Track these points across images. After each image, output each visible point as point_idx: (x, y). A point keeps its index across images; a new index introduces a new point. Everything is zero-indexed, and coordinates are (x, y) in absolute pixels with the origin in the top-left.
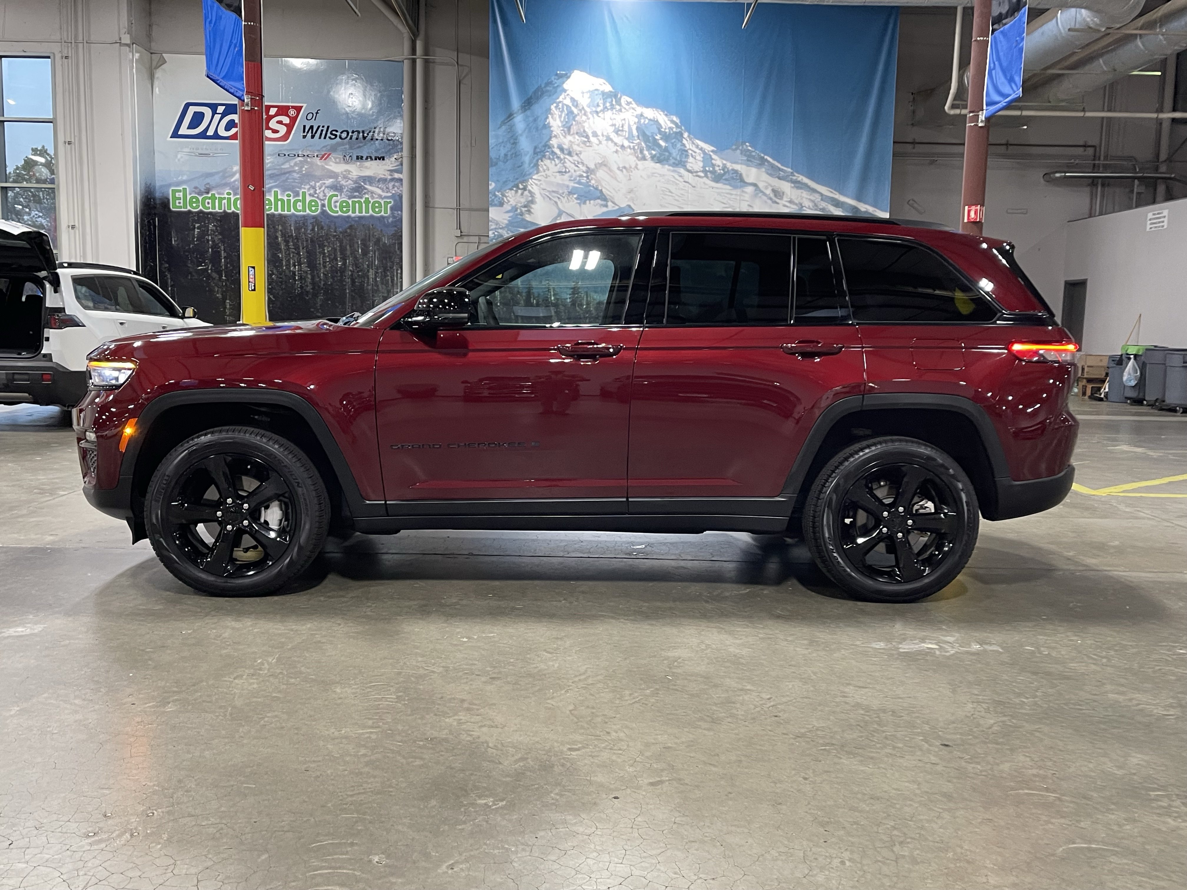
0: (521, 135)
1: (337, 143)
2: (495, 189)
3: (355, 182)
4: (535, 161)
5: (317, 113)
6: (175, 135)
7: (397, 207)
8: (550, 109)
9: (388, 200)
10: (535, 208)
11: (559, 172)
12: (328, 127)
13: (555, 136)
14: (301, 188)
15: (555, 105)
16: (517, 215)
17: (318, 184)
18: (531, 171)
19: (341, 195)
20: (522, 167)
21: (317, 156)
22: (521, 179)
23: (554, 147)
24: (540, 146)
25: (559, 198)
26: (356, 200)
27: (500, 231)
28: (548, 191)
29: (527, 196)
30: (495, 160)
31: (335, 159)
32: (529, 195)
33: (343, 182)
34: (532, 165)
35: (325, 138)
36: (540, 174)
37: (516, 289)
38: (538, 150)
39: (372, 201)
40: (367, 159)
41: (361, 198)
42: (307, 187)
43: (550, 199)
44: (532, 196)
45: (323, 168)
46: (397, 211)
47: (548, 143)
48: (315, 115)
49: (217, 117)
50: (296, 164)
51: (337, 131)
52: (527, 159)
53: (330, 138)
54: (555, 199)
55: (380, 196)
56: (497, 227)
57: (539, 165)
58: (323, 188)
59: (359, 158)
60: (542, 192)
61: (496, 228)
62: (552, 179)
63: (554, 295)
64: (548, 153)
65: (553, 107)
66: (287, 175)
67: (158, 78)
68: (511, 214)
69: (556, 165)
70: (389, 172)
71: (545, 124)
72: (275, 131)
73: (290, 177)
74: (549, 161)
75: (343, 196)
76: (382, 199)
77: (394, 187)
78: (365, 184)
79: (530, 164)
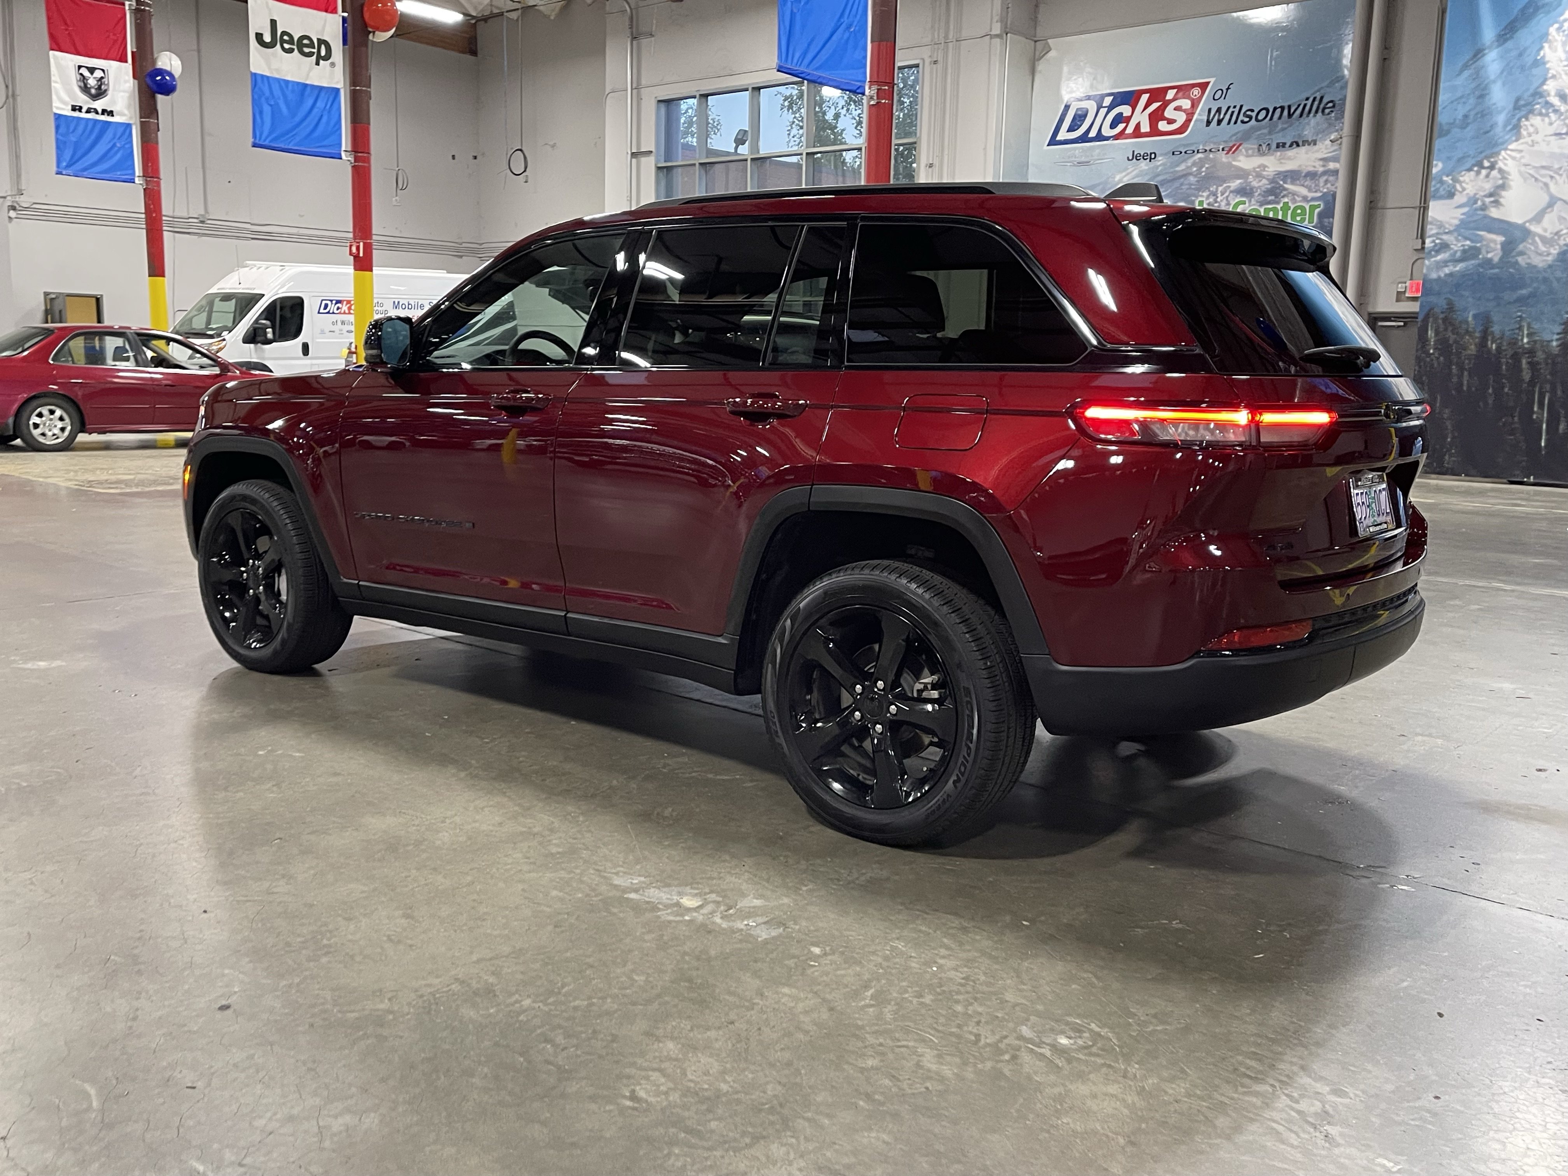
0: (1494, 82)
1: (1252, 128)
2: (1443, 172)
3: (1272, 181)
4: (1514, 121)
5: (1228, 89)
6: (1053, 142)
7: (1328, 213)
8: (1547, 34)
9: (1316, 203)
10: (1507, 197)
11: (1556, 134)
12: (1241, 106)
13: (1554, 77)
14: (1197, 197)
15: (1556, 26)
16: (1476, 209)
17: (1220, 189)
18: (1507, 137)
19: (1250, 201)
20: (1492, 133)
21: (1223, 150)
22: (1488, 152)
23: (1549, 95)
24: (1526, 96)
25: (1552, 177)
26: (1270, 206)
27: (1445, 237)
28: (1534, 167)
29: (1495, 178)
30: (1445, 128)
31: (1247, 150)
32: (1499, 176)
33: (1255, 184)
34: (1509, 128)
35: (1235, 123)
36: (1521, 141)
37: (1464, 326)
38: (1522, 102)
39: (1292, 207)
40: (1291, 146)
41: (1278, 203)
42: (1205, 194)
43: (1536, 179)
44: (1503, 178)
45: (1230, 165)
46: (1329, 218)
47: (1540, 90)
48: (1225, 91)
49: (1103, 111)
50: (1194, 164)
51: (1252, 111)
52: (1501, 119)
53: (1243, 122)
54: (1544, 180)
55: (1305, 199)
56: (1441, 231)
57: (1521, 127)
58: (1227, 194)
59: (1281, 146)
60: (1523, 169)
61: (1438, 234)
62: (1543, 147)
63: (1529, 335)
64: (1538, 106)
65: (1552, 30)
66: (1182, 180)
67: (1040, 72)
68: (1466, 210)
69: (1551, 124)
70: (1321, 163)
71: (1536, 60)
72: (1171, 122)
73: (1186, 182)
74: (1539, 118)
75: (1253, 201)
76: (1308, 201)
77: (1326, 182)
78: (1285, 182)
79: (1505, 126)
